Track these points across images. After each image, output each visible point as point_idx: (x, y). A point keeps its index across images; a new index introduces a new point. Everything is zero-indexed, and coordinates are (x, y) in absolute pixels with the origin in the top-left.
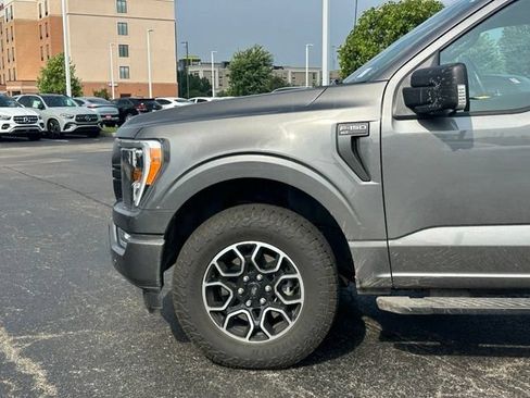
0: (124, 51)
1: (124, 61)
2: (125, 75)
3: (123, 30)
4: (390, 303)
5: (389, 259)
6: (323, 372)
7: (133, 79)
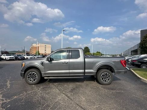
0: (45, 50)
1: (45, 51)
2: (45, 53)
3: (45, 48)
4: (45, 78)
5: (45, 74)
6: (38, 85)
7: (46, 53)
